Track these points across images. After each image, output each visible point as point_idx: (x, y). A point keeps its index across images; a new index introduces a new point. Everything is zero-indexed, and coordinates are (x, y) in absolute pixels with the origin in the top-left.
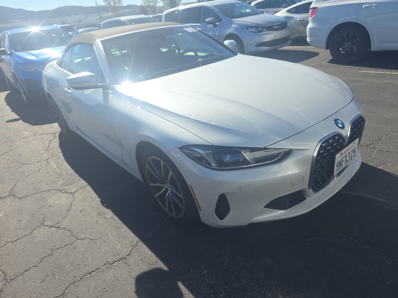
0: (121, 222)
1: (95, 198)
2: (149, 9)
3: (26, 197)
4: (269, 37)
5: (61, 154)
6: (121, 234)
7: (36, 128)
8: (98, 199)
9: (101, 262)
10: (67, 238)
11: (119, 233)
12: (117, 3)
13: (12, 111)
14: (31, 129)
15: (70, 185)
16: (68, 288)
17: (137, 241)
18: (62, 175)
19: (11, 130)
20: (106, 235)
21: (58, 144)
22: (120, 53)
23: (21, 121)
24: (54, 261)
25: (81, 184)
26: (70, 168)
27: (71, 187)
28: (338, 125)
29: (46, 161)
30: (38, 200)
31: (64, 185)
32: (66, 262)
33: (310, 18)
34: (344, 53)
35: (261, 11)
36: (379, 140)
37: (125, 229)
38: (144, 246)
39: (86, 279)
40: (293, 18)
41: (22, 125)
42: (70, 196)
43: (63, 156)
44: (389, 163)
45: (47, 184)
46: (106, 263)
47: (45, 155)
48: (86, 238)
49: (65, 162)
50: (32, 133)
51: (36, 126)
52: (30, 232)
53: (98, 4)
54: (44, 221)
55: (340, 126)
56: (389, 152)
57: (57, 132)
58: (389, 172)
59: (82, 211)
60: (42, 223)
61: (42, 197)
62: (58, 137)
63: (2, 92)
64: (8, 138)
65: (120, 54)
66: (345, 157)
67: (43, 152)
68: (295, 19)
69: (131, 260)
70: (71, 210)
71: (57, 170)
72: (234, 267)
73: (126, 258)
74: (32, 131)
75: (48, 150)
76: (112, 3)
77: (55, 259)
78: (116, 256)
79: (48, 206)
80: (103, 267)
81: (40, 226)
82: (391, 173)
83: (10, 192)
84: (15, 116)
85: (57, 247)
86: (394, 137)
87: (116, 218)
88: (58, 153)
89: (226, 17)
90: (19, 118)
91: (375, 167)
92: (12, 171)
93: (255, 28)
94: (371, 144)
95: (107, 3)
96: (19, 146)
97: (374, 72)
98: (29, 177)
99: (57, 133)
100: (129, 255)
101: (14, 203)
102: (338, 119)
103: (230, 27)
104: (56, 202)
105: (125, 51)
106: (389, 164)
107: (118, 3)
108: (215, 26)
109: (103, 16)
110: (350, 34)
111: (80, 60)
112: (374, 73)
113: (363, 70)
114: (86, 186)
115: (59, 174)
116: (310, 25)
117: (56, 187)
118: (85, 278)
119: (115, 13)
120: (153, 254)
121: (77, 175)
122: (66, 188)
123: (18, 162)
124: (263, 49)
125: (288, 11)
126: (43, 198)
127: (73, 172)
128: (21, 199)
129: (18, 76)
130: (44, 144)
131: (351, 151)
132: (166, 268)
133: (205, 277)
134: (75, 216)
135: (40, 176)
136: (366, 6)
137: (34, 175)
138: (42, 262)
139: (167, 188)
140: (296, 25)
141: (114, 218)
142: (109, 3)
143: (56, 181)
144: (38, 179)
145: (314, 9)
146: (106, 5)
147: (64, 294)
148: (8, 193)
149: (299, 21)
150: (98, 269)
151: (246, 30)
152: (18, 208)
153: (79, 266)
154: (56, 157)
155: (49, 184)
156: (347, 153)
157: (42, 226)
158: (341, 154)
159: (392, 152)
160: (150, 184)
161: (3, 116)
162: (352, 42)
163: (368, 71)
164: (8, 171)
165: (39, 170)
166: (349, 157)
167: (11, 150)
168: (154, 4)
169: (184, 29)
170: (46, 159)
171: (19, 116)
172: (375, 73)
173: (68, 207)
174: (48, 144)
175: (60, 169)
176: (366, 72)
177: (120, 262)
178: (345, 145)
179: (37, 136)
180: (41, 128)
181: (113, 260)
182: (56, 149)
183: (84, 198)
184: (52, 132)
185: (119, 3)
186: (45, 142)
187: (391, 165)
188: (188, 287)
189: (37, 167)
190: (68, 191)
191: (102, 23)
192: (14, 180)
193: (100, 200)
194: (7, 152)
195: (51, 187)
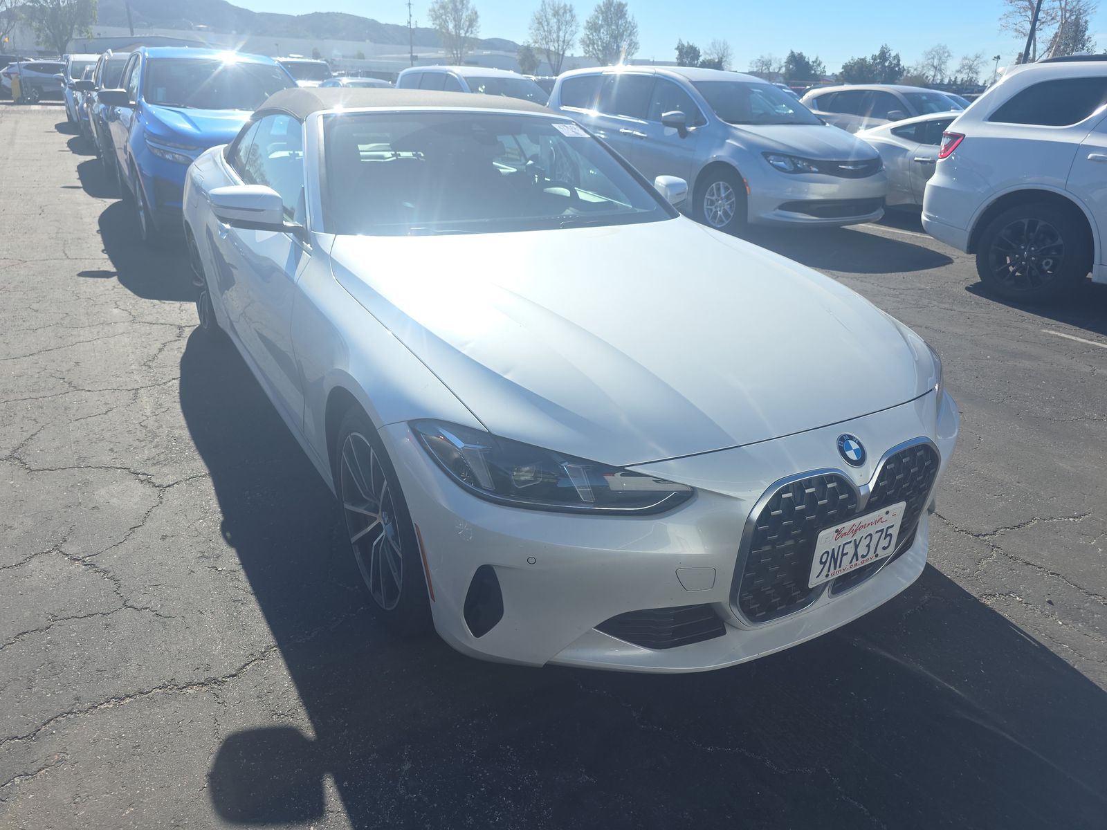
0: (249, 589)
1: (214, 512)
2: (543, 58)
3: (47, 471)
4: (822, 189)
5: (177, 383)
6: (236, 617)
7: (146, 304)
8: (219, 517)
9: (158, 677)
10: (102, 597)
11: (232, 614)
12: (463, 29)
13: (103, 251)
14: (131, 304)
15: (165, 465)
16: (52, 722)
17: (268, 646)
18: (156, 436)
19: (82, 297)
20: (199, 611)
21: (181, 355)
22: (393, 155)
23: (115, 279)
24: (47, 648)
25: (193, 470)
26: (183, 423)
27: (165, 470)
28: (847, 452)
29: (133, 391)
30: (72, 486)
31: (149, 462)
32: (74, 656)
33: (939, 161)
34: (1014, 272)
35: (819, 117)
36: (1018, 527)
37: (252, 609)
38: (281, 662)
39: (103, 712)
40: (906, 150)
41: (113, 290)
42: (154, 492)
43: (178, 388)
44: (1020, 596)
45: (111, 450)
46: (168, 682)
47: (136, 377)
48: (146, 609)
49: (178, 406)
50: (130, 314)
51: (147, 300)
52: (21, 559)
53: (413, 22)
54: (65, 541)
55: (851, 455)
56: (1030, 566)
57: (189, 326)
58: (1008, 618)
59: (166, 536)
60: (57, 546)
61: (86, 479)
62: (187, 340)
63: (101, 199)
64: (65, 315)
65: (395, 158)
66: (852, 545)
67: (135, 369)
68: (909, 154)
69: (232, 691)
70: (140, 528)
71: (151, 423)
72: (485, 771)
73: (223, 682)
74: (131, 309)
75: (150, 367)
76: (451, 26)
77: (50, 642)
78: (201, 670)
79: (91, 505)
80: (158, 690)
81: (49, 552)
82: (1014, 623)
83: (15, 451)
84: (106, 264)
85: (69, 614)
86: (1062, 528)
87: (242, 574)
88: (171, 377)
89: (717, 117)
90: (114, 270)
91: (975, 598)
92: (41, 399)
93: (787, 159)
94: (991, 532)
95: (438, 22)
96: (84, 340)
97: (1084, 341)
98: (76, 423)
99: (190, 329)
100: (233, 676)
101: (12, 480)
102: (851, 438)
103: (722, 144)
104: (114, 500)
105: (409, 154)
106: (1018, 598)
107: (466, 29)
108: (683, 134)
109: (420, 55)
110: (1041, 223)
111: (286, 154)
112: (1082, 343)
113: (1056, 330)
114: (203, 477)
115: (150, 431)
116: (936, 180)
117: (129, 461)
118: (102, 707)
119: (454, 54)
120: (293, 689)
121: (193, 445)
122: (152, 470)
123: (66, 380)
124: (796, 219)
125: (895, 131)
126: (87, 483)
127: (186, 433)
128: (33, 472)
129: (139, 165)
130: (146, 350)
131: (877, 532)
132: (310, 733)
133: (401, 778)
134: (143, 546)
135: (103, 426)
136: (1096, 156)
137: (89, 419)
138: (18, 642)
139: (379, 525)
140: (908, 173)
141: (237, 573)
142: (444, 25)
143: (135, 448)
144: (95, 434)
145: (955, 136)
146: (435, 28)
147: (35, 734)
148: (7, 453)
149: (919, 164)
150: (142, 693)
151: (763, 159)
152: (17, 494)
153: (99, 673)
154: (160, 388)
155: (115, 451)
156: (864, 533)
157: (54, 553)
158: (837, 531)
159: (1040, 568)
160: (347, 506)
161: (76, 259)
162: (1043, 248)
163: (1068, 334)
164: (30, 398)
165: (107, 412)
166: (868, 546)
167: (60, 348)
168: (560, 48)
169: (554, 125)
170: (136, 386)
171: (115, 266)
172: (1085, 343)
173: (137, 520)
174: (156, 351)
175: (156, 421)
176: (1059, 337)
177: (204, 689)
178: (857, 511)
179: (137, 326)
180: (157, 307)
181: (188, 680)
182: (170, 368)
183: (187, 506)
184: (177, 323)
185: (470, 30)
186: (150, 345)
187: (1021, 601)
188: (346, 796)
189: (106, 404)
190: (153, 480)
191: (402, 73)
192: (37, 423)
193: (222, 519)
194: (50, 348)
195: (117, 460)
